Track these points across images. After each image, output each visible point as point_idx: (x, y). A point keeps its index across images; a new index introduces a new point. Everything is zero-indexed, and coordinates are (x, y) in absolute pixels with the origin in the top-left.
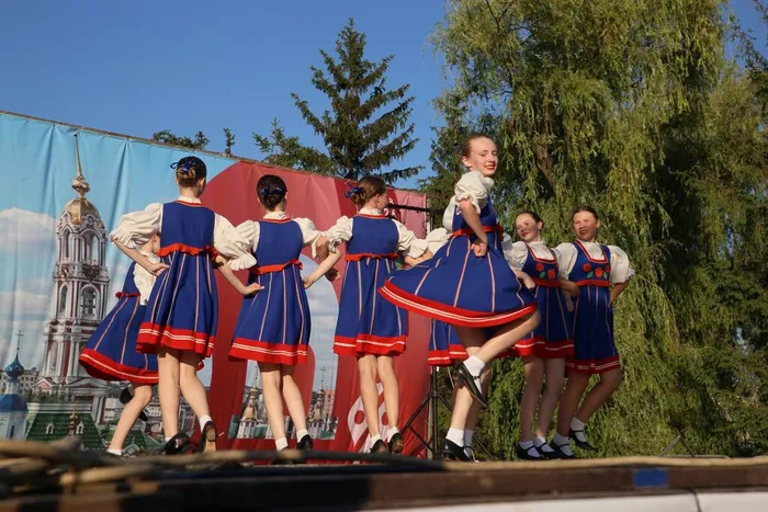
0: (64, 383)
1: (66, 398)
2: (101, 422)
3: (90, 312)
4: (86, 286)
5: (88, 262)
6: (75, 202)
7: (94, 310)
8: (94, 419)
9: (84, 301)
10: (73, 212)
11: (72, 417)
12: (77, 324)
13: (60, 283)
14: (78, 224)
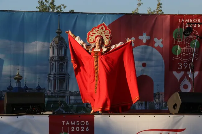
0: (55, 92)
1: (56, 97)
2: (69, 104)
3: (62, 70)
4: (60, 63)
5: (61, 55)
6: (57, 37)
7: (63, 70)
8: (67, 103)
9: (60, 67)
10: (56, 40)
11: (59, 102)
12: (57, 74)
13: (51, 62)
14: (57, 44)
